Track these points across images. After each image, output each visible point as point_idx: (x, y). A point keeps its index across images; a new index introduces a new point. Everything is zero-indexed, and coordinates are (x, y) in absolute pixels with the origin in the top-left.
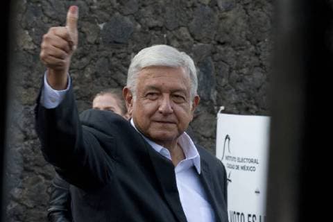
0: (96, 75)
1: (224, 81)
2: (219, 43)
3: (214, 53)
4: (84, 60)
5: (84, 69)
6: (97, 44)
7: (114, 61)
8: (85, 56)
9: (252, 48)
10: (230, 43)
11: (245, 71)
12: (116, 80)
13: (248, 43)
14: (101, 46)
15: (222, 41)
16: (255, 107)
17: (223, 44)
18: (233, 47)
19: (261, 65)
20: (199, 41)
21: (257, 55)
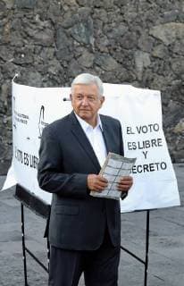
0: (13, 29)
1: (99, 31)
2: (95, 7)
3: (92, 14)
4: (4, 20)
5: (4, 25)
6: (13, 9)
7: (25, 20)
8: (5, 17)
9: (119, 10)
10: (103, 7)
11: (113, 24)
12: (26, 33)
13: (116, 7)
14: (16, 11)
15: (97, 5)
16: (120, 48)
17: (99, 8)
18: (106, 9)
19: (124, 21)
20: (82, 6)
21: (122, 14)
